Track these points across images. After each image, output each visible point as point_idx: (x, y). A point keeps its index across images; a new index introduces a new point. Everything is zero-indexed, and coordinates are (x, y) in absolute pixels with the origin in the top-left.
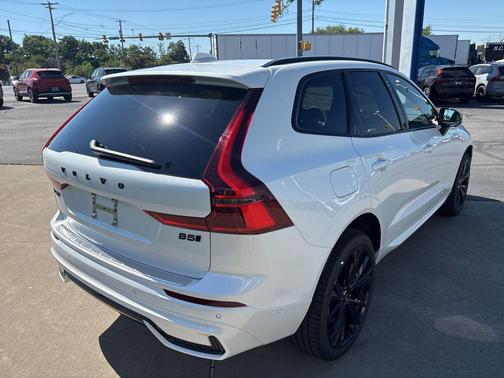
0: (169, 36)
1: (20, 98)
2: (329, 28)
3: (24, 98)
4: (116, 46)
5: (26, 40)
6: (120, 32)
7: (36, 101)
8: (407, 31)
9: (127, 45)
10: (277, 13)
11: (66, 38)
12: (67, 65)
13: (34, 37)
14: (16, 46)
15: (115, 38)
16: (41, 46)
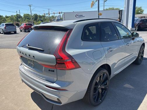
0: (62, 13)
1: (21, 31)
2: (109, 8)
3: (22, 31)
4: (48, 16)
5: (24, 15)
6: (49, 12)
7: (25, 32)
8: (131, 9)
9: (51, 16)
10: (93, 5)
11: (35, 14)
12: (35, 22)
13: (26, 14)
14: (21, 17)
15: (47, 14)
16: (28, 17)
